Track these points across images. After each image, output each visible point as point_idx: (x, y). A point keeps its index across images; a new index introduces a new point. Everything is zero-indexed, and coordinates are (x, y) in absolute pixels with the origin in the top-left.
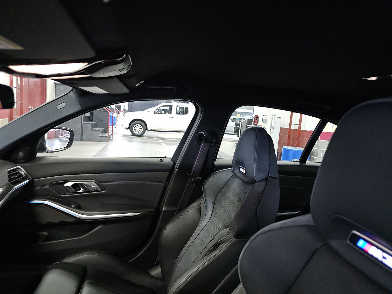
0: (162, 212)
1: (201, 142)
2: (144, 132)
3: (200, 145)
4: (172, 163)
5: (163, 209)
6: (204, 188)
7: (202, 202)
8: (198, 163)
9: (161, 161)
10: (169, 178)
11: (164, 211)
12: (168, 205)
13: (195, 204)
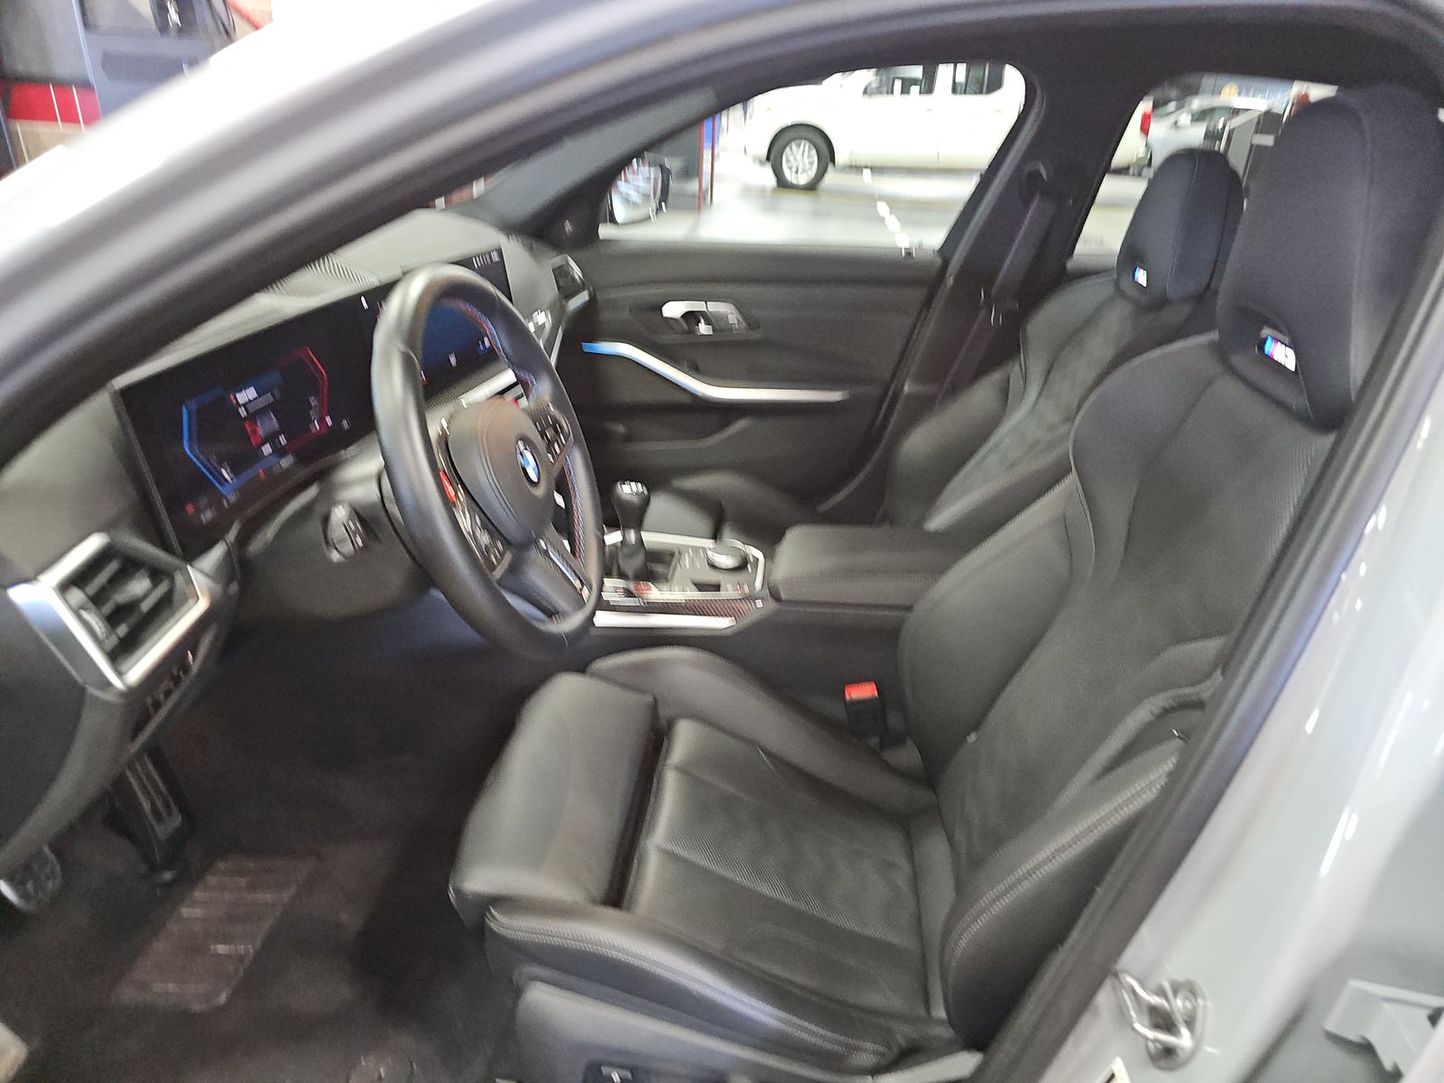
0: (902, 397)
1: (1031, 197)
2: (821, 173)
3: (1026, 206)
4: (939, 261)
5: (906, 388)
6: (1025, 330)
7: (1015, 371)
8: (1013, 261)
9: (909, 254)
10: (928, 303)
11: (908, 396)
12: (920, 378)
13: (996, 377)
